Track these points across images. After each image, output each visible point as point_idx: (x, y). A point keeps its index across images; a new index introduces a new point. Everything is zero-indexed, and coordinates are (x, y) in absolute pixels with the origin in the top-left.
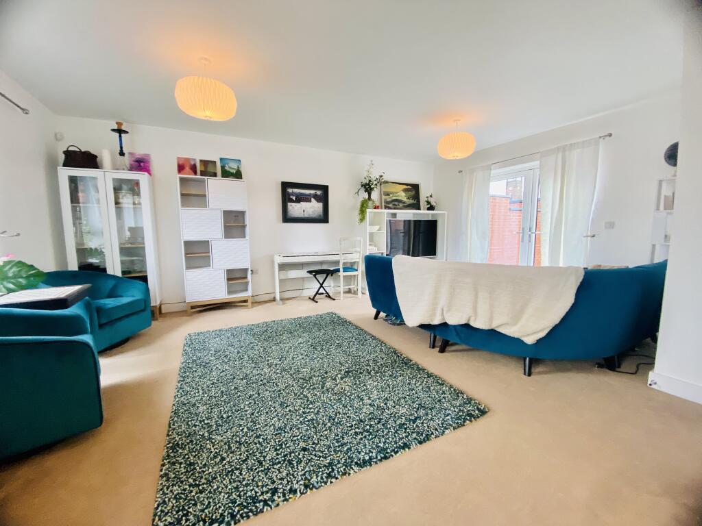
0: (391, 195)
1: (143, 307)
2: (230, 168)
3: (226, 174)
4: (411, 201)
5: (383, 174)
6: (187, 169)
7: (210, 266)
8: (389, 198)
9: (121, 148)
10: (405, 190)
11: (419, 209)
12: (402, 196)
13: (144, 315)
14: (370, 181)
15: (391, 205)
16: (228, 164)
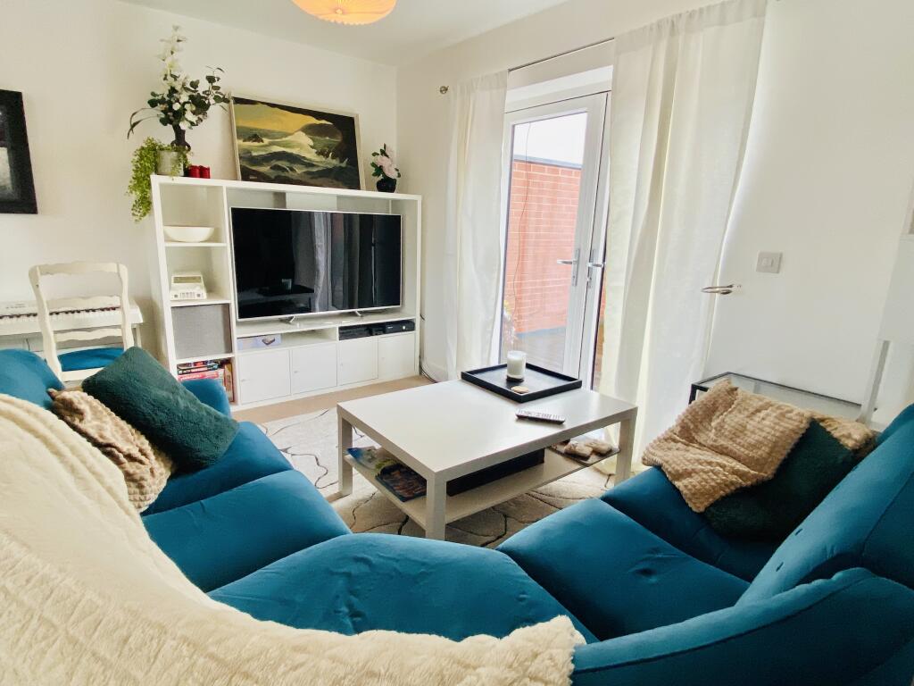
0: (266, 141)
4: (332, 162)
5: (217, 74)
8: (257, 149)
10: (309, 130)
11: (357, 187)
12: (303, 145)
14: (173, 90)
15: (265, 169)
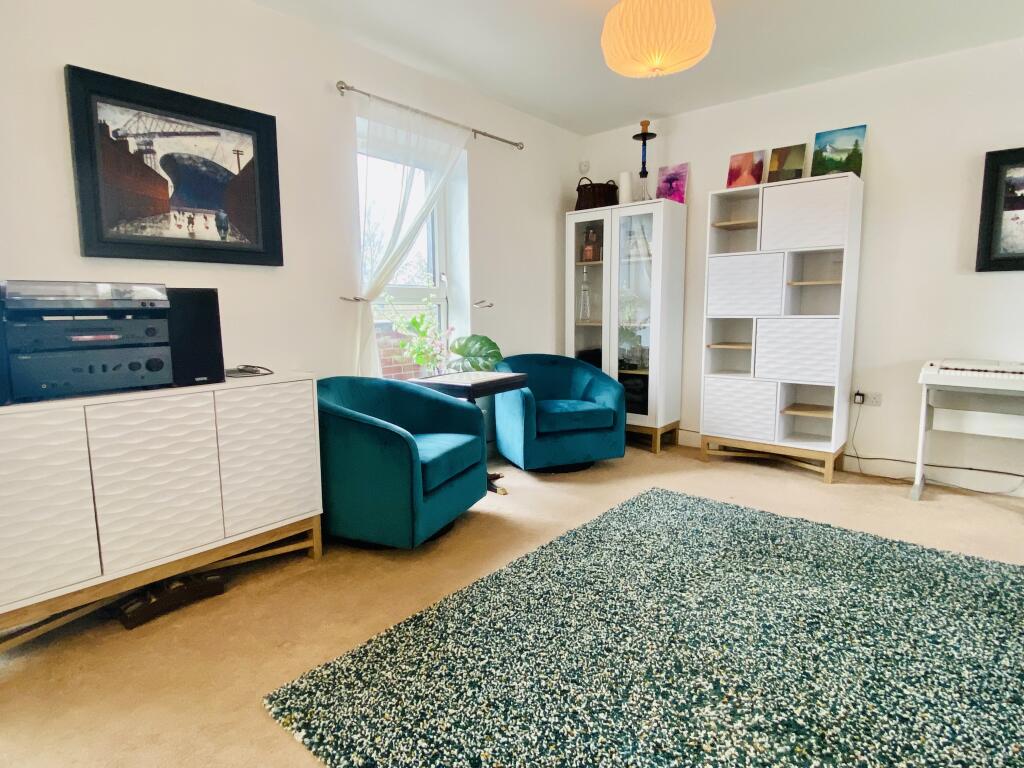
1: (610, 423)
2: (836, 151)
3: (822, 166)
6: (745, 174)
7: (748, 372)
9: (644, 163)
13: (612, 435)
16: (831, 143)
